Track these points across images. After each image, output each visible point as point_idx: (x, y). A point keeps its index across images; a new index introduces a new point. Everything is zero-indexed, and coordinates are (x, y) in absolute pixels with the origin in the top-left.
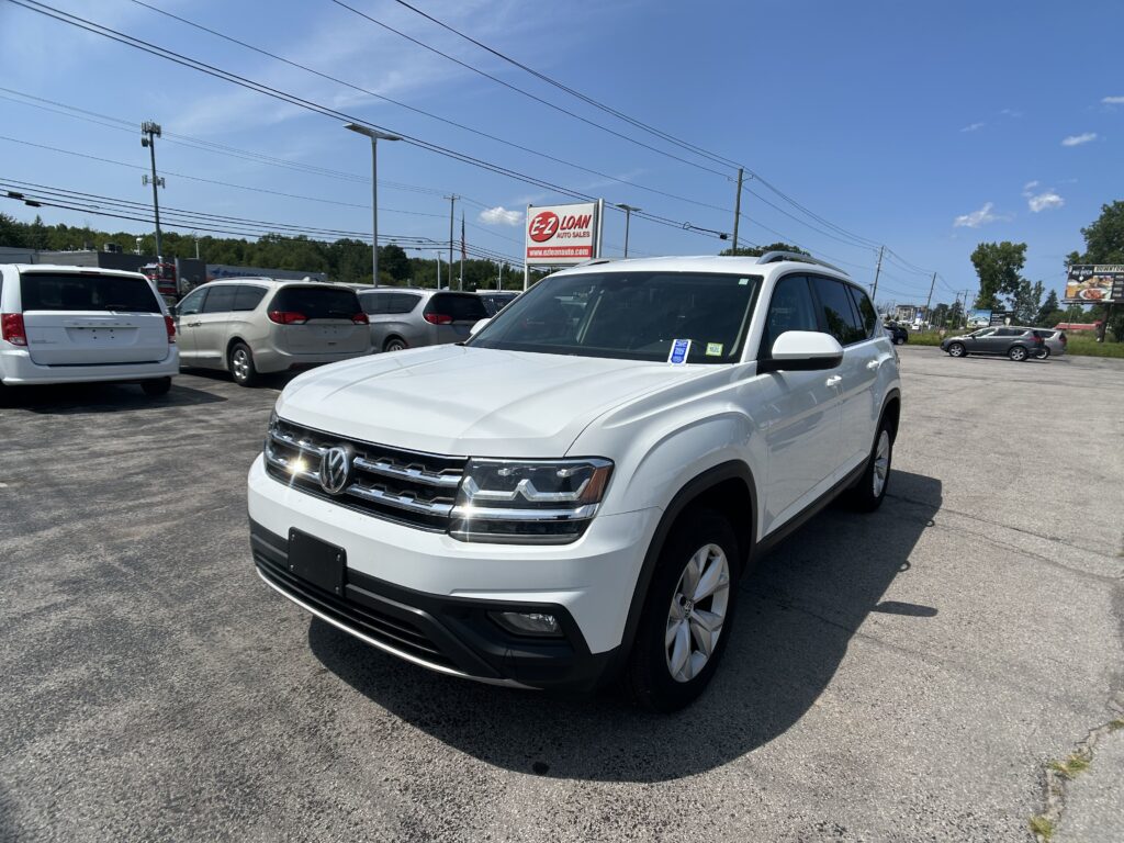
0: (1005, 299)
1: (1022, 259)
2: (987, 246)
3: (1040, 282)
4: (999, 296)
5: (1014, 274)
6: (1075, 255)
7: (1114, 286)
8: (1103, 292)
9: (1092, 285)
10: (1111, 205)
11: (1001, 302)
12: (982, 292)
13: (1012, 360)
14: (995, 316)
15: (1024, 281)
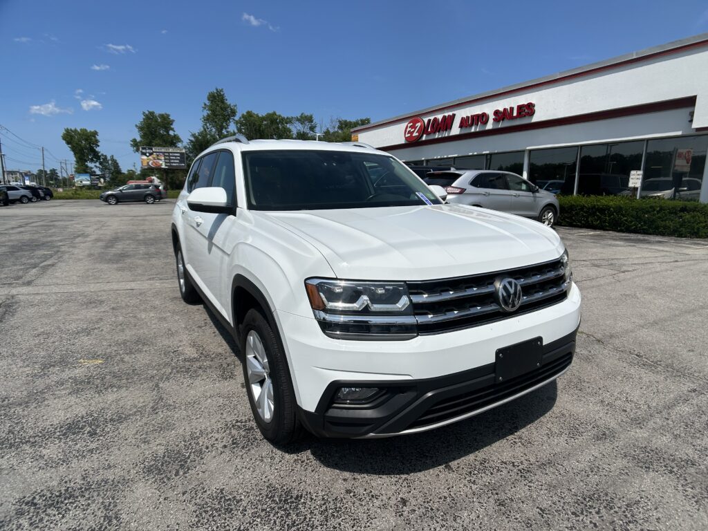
0: (94, 166)
1: (97, 141)
2: (71, 130)
3: (113, 156)
4: (89, 164)
5: (95, 150)
6: (134, 141)
7: (165, 159)
8: (161, 162)
9: (154, 159)
10: (147, 113)
11: (92, 168)
12: (77, 162)
13: (148, 203)
14: (93, 177)
15: (102, 155)
